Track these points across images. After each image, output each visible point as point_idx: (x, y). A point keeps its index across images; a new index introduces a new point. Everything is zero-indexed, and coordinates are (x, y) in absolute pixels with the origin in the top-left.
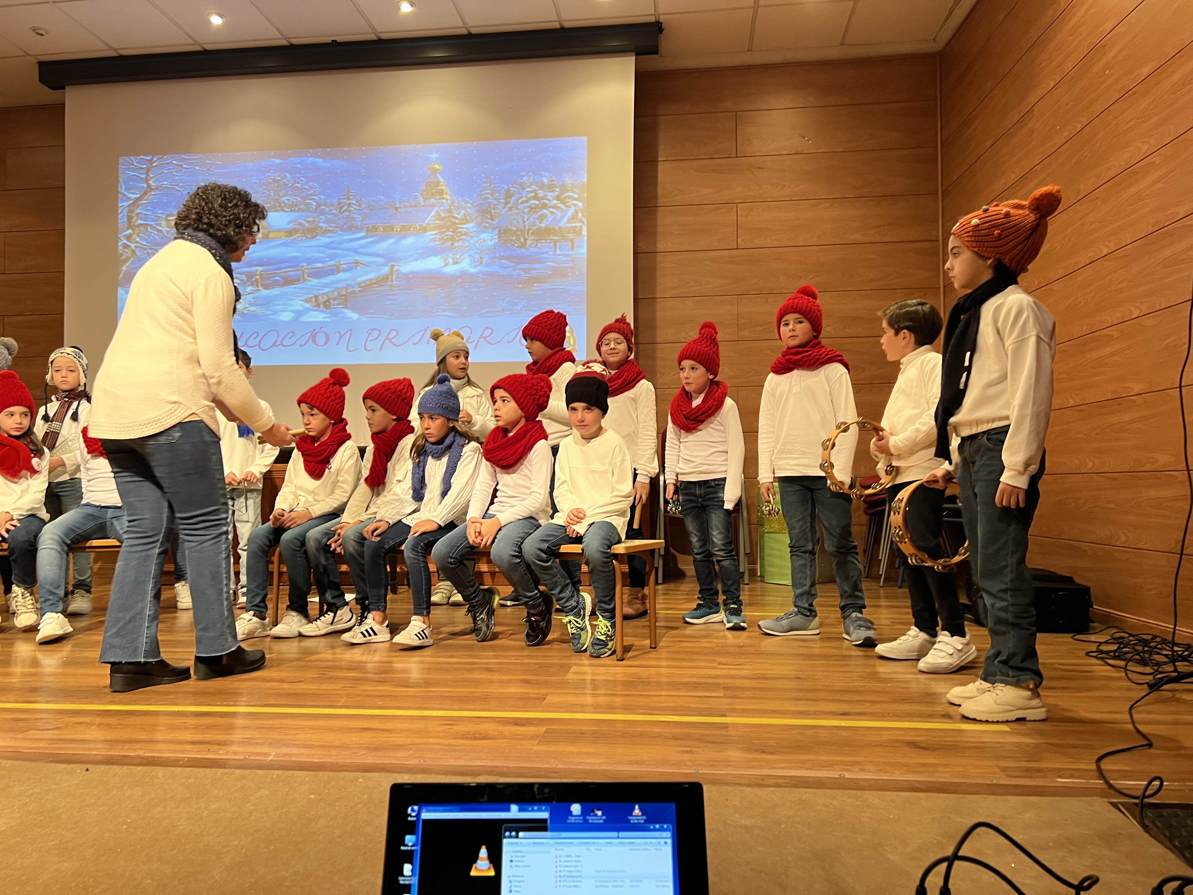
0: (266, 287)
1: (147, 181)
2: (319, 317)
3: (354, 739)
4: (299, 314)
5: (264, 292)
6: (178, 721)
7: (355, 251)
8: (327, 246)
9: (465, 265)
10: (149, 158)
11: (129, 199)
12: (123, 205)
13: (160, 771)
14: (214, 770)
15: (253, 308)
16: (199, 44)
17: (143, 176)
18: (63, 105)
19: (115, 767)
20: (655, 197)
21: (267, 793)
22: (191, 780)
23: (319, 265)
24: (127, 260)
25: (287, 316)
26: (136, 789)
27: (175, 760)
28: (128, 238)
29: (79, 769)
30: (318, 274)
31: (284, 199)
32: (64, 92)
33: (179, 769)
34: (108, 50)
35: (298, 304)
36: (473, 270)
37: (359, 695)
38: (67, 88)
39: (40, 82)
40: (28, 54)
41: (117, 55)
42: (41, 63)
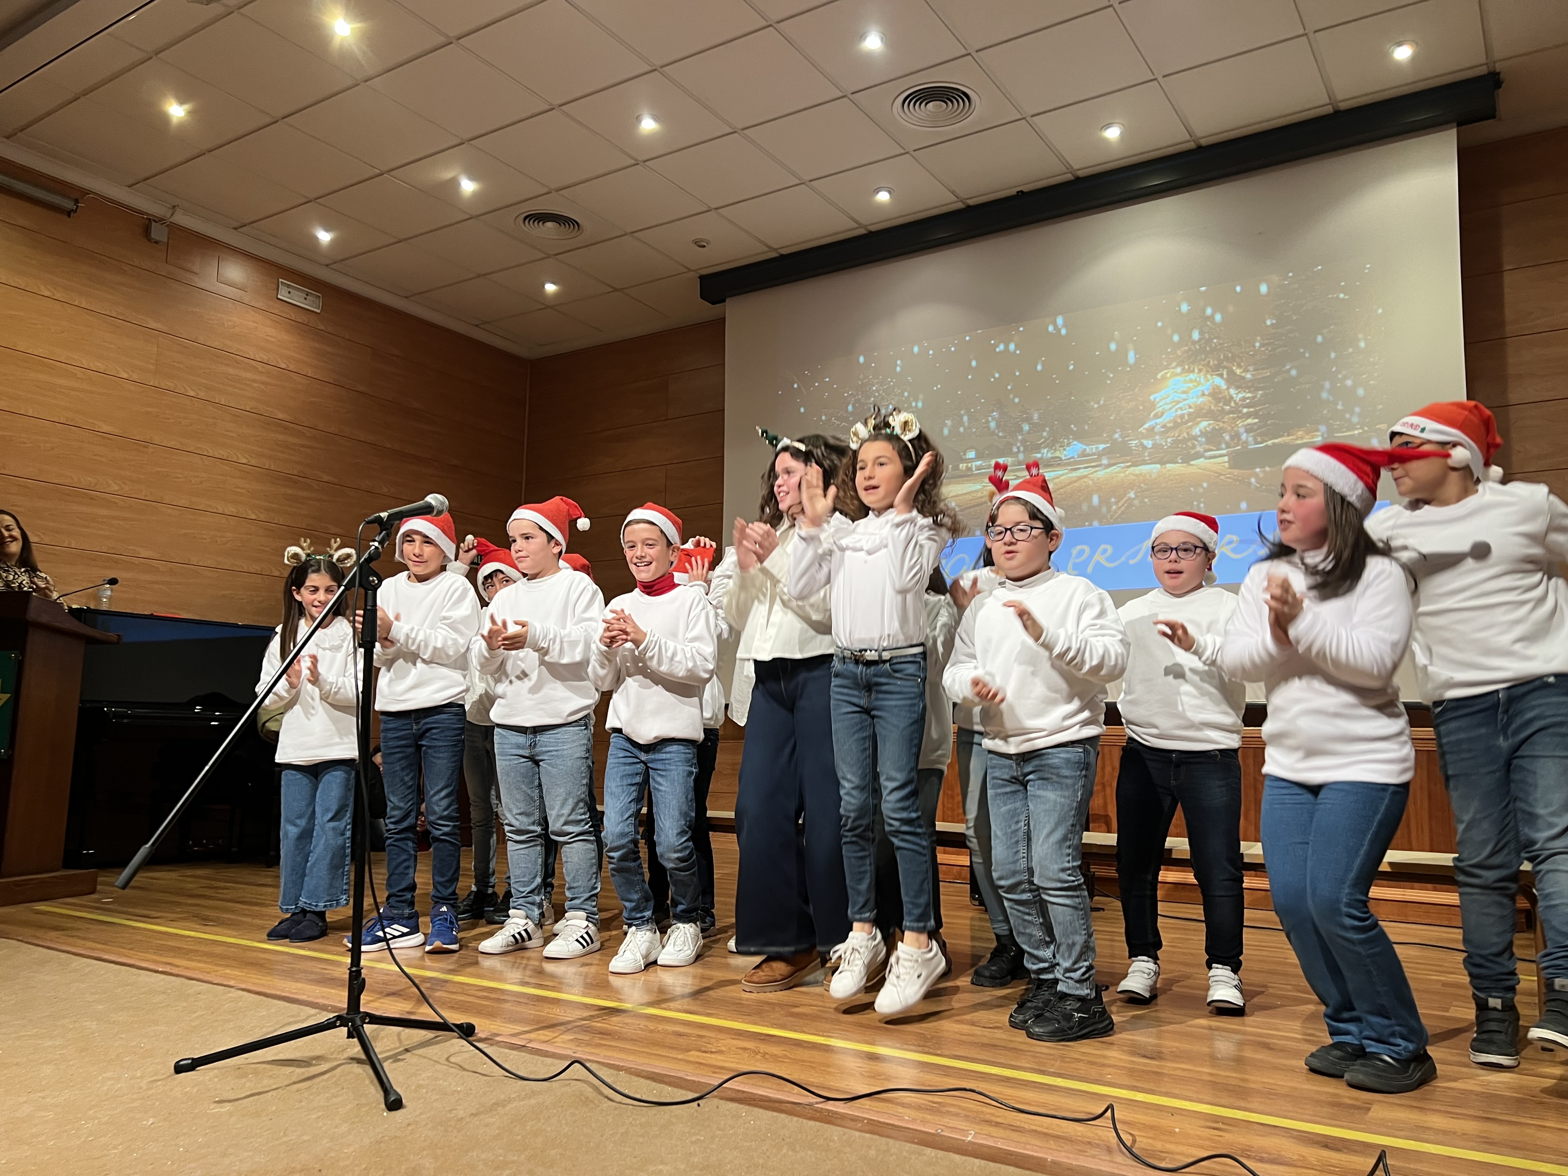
6: (851, 1063)
13: (835, 1133)
14: (899, 1143)
16: (864, 227)
20: (1501, 325)
32: (725, 306)
33: (858, 1134)
34: (768, 252)
38: (727, 300)
39: (701, 297)
40: (690, 270)
41: (778, 255)
42: (702, 278)
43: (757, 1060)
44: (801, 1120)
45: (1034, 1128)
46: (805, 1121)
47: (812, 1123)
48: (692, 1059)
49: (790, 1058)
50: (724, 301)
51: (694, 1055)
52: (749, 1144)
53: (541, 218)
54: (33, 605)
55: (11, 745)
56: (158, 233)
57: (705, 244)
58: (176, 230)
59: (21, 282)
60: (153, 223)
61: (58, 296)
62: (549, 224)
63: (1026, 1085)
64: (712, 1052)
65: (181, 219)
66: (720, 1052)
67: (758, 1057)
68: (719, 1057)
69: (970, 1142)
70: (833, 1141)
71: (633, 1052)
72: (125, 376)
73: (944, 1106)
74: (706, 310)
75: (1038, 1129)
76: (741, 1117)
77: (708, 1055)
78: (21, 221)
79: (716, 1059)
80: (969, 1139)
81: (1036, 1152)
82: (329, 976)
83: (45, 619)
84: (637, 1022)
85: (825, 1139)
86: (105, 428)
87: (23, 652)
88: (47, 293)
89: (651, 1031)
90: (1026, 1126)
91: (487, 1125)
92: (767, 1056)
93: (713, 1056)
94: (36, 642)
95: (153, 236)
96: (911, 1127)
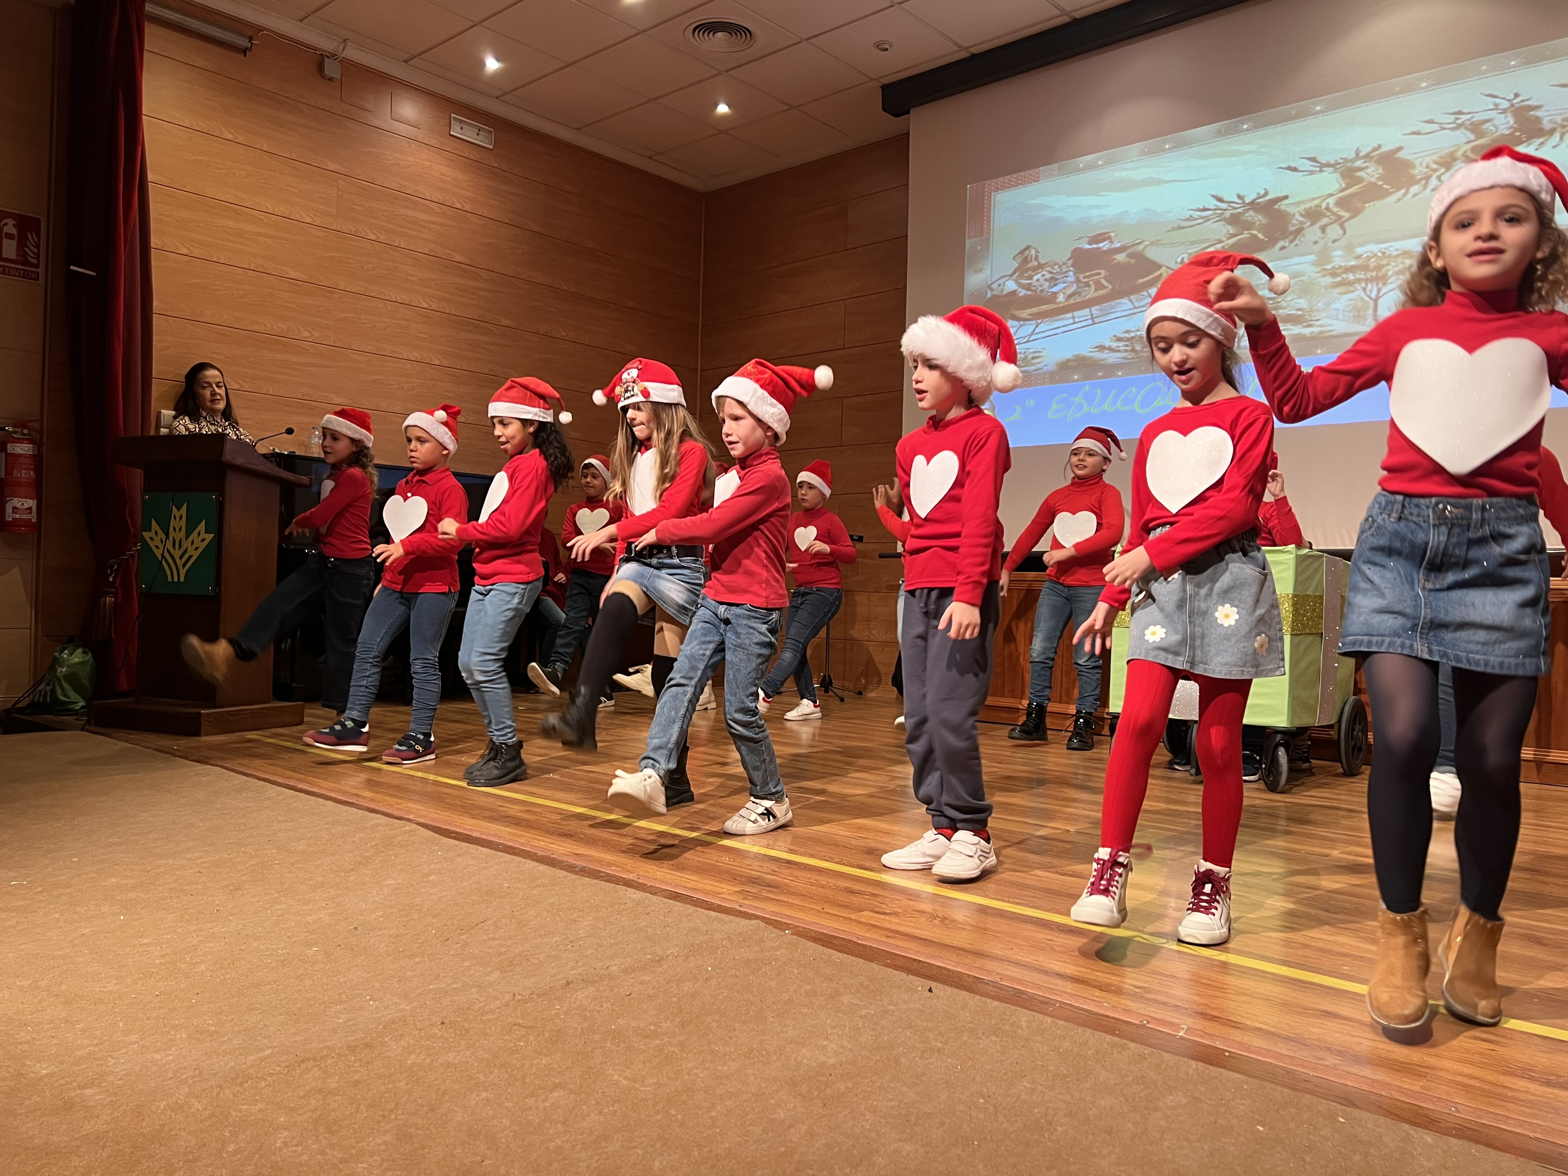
3: (1315, 1030)
6: (1042, 935)
13: (1023, 1017)
14: (1098, 1034)
16: (1067, 14)
18: (907, 136)
19: (964, 993)
21: (1184, 1101)
22: (1067, 1044)
26: (994, 1038)
27: (1042, 1002)
29: (920, 984)
32: (909, 118)
33: (1049, 1020)
34: (958, 51)
37: (1306, 946)
38: (912, 111)
39: (884, 109)
40: (871, 79)
41: (967, 55)
42: (884, 87)
43: (935, 926)
44: (984, 999)
45: (1258, 1025)
46: (989, 1001)
47: (996, 1003)
48: (864, 920)
50: (908, 112)
51: (866, 916)
52: (925, 1024)
53: (711, 27)
54: (228, 447)
55: (218, 582)
56: (331, 69)
57: (887, 47)
58: (347, 65)
59: (202, 125)
60: (326, 59)
61: (240, 139)
62: (720, 35)
63: (1245, 973)
64: (885, 914)
65: (352, 53)
66: (895, 914)
67: (937, 922)
68: (894, 919)
69: (1182, 1038)
70: (1021, 1028)
71: (802, 909)
72: (309, 220)
73: (1148, 993)
74: (889, 125)
75: (1263, 1026)
76: (917, 991)
77: (882, 917)
78: (200, 63)
79: (891, 922)
80: (1180, 1034)
81: (1263, 1056)
82: (505, 814)
83: (240, 461)
84: (808, 876)
85: (1012, 1025)
86: (293, 274)
87: (222, 493)
88: (230, 137)
89: (823, 887)
90: (1248, 1023)
91: (642, 983)
92: (947, 922)
93: (888, 918)
94: (234, 484)
95: (326, 73)
96: (1111, 1015)
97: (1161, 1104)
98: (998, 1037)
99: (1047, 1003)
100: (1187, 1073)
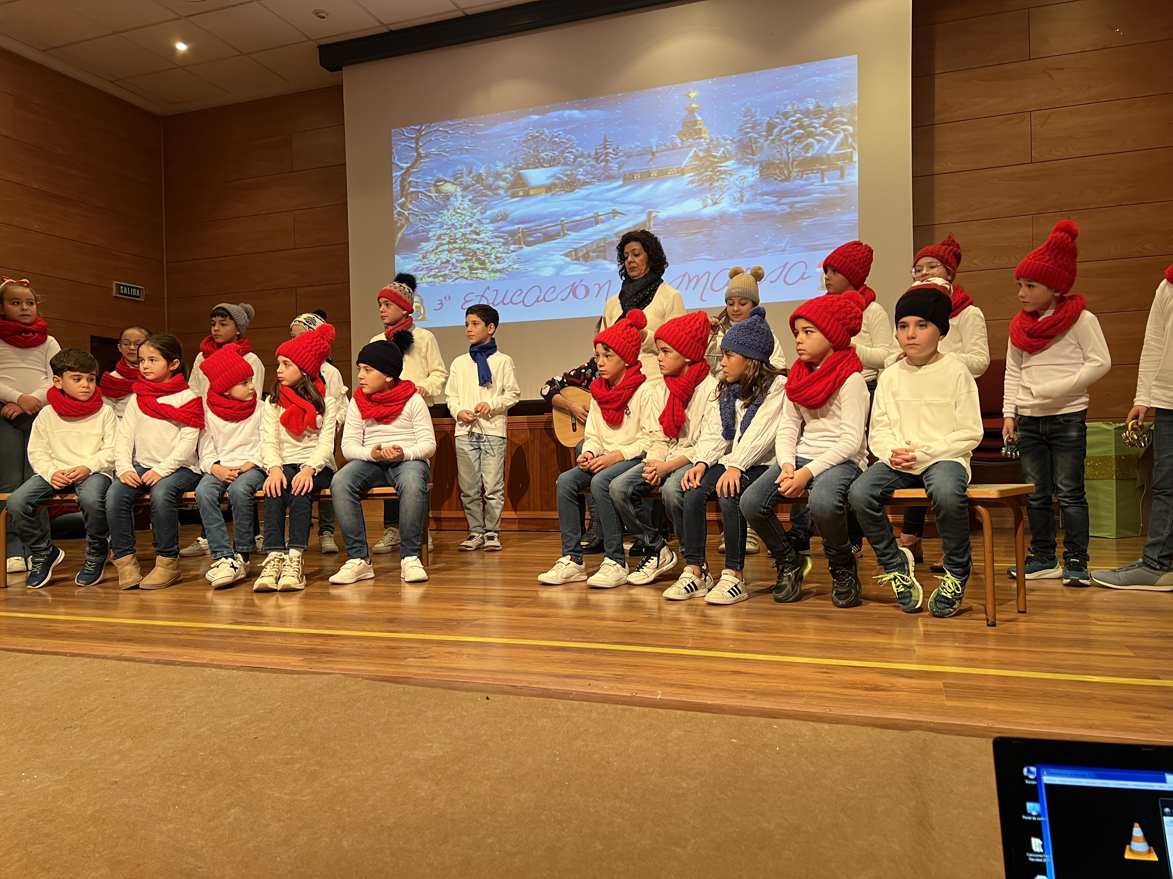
0: (529, 244)
1: (416, 149)
2: (578, 270)
3: (732, 682)
4: (560, 268)
5: (526, 249)
6: (541, 654)
7: (613, 201)
8: (585, 198)
9: (726, 205)
10: (418, 127)
11: (402, 168)
12: (396, 174)
13: (559, 704)
14: (612, 705)
15: (516, 266)
16: (462, 10)
17: (413, 146)
18: (341, 87)
19: (510, 696)
20: (933, 115)
21: (682, 733)
22: (595, 714)
23: (578, 218)
24: (402, 226)
25: (548, 272)
26: (545, 720)
27: (564, 693)
28: (402, 206)
29: (479, 697)
30: (577, 226)
31: (542, 155)
32: (342, 73)
34: (380, 27)
35: (559, 259)
36: (733, 210)
37: (703, 639)
38: (344, 68)
39: (321, 65)
40: (310, 39)
41: (387, 31)
42: (320, 47)
43: (464, 660)
44: (526, 697)
45: (699, 685)
46: (530, 698)
47: (535, 699)
49: (490, 656)
50: (341, 69)
51: (413, 661)
52: (494, 719)
57: (325, 15)
64: (425, 658)
66: (433, 657)
67: (465, 657)
68: (434, 660)
69: (663, 699)
70: (560, 710)
71: (358, 664)
73: (627, 678)
74: (326, 77)
75: (703, 685)
76: (478, 700)
77: (423, 660)
80: (661, 697)
84: (353, 642)
85: (553, 709)
89: (368, 648)
91: (263, 729)
92: (472, 656)
93: (428, 660)
96: (611, 693)
97: (669, 738)
98: (547, 718)
99: (567, 693)
100: (676, 718)
